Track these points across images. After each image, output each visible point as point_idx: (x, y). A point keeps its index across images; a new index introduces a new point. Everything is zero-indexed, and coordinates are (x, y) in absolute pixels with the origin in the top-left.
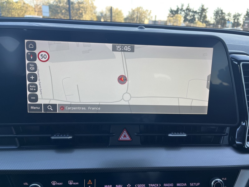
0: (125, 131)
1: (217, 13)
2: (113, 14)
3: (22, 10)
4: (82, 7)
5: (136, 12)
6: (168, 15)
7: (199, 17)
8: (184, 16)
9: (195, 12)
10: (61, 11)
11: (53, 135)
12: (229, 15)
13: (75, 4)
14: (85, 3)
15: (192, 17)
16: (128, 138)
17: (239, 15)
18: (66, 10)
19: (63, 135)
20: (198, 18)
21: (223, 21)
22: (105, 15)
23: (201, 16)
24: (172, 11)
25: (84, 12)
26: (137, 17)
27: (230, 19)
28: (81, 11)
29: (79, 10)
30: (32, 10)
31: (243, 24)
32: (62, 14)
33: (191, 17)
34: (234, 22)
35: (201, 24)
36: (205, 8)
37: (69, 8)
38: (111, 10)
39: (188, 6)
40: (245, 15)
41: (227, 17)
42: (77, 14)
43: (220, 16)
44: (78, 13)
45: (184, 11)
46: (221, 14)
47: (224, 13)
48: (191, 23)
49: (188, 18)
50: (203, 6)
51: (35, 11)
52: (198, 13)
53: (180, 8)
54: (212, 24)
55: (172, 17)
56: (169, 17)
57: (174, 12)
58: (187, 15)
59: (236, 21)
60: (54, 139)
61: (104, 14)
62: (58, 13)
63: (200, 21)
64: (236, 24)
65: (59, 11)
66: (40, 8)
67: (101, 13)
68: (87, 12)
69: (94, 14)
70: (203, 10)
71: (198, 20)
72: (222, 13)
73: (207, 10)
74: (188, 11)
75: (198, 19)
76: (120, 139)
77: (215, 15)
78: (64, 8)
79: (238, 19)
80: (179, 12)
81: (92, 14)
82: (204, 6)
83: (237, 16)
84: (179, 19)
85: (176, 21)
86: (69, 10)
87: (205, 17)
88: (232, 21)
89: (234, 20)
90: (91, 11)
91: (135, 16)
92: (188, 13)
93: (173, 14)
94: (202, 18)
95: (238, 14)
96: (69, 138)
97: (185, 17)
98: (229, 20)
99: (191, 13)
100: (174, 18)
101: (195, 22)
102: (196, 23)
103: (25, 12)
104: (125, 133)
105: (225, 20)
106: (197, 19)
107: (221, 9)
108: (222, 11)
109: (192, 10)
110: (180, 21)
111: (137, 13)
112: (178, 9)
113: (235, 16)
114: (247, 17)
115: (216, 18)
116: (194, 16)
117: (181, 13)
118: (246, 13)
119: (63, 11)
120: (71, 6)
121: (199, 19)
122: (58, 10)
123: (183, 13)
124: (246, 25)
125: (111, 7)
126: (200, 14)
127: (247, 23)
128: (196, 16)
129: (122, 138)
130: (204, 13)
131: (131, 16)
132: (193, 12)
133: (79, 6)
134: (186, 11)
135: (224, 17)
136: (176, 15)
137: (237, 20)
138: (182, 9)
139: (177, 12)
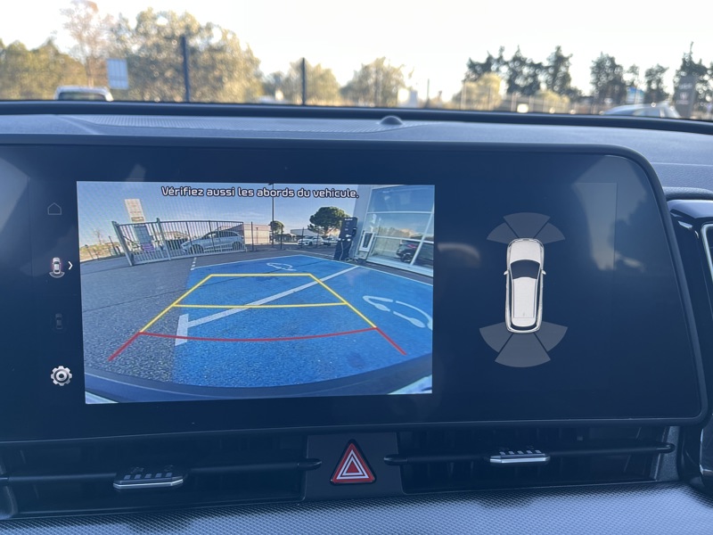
0: (352, 452)
1: (599, 68)
2: (309, 78)
3: (51, 71)
4: (222, 62)
5: (373, 70)
6: (463, 77)
7: (550, 78)
8: (507, 77)
9: (539, 66)
10: (162, 74)
11: (120, 477)
12: (634, 70)
13: (201, 53)
14: (229, 50)
15: (530, 80)
16: (362, 474)
17: (662, 70)
18: (177, 70)
19: (153, 477)
20: (546, 82)
21: (617, 88)
22: (288, 80)
23: (554, 76)
24: (472, 66)
25: (226, 74)
26: (376, 83)
27: (636, 83)
28: (217, 73)
29: (213, 67)
30: (79, 74)
31: (675, 94)
32: (166, 81)
33: (526, 79)
34: (650, 89)
35: (555, 97)
36: (565, 53)
37: (185, 63)
38: (302, 66)
39: (519, 51)
40: (679, 68)
41: (627, 78)
42: (205, 79)
43: (608, 75)
44: (210, 76)
45: (506, 63)
46: (610, 67)
47: (619, 66)
48: (529, 95)
49: (519, 82)
50: (559, 48)
51: (89, 75)
52: (547, 68)
53: (496, 56)
54: (586, 97)
55: (475, 80)
56: (464, 81)
57: (478, 69)
58: (515, 74)
59: (654, 86)
60: (123, 490)
61: (282, 79)
62: (154, 79)
63: (554, 91)
64: (655, 95)
65: (156, 74)
66: (103, 66)
67: (277, 76)
68: (236, 75)
69: (255, 80)
70: (560, 60)
71: (548, 88)
72: (614, 66)
73: (570, 60)
74: (517, 64)
75: (548, 85)
76: (339, 478)
77: (593, 72)
78: (171, 66)
79: (659, 81)
80: (494, 67)
81: (249, 80)
82: (562, 49)
83: (657, 72)
84: (495, 85)
85: (487, 90)
86: (184, 70)
87: (566, 78)
88: (643, 87)
89: (649, 83)
90: (247, 70)
91: (371, 81)
92: (518, 69)
93: (475, 72)
94: (558, 82)
95: (659, 66)
96: (172, 483)
97: (511, 82)
98: (632, 83)
99: (526, 70)
100: (481, 83)
101: (539, 92)
102: (542, 96)
103: (60, 77)
104: (352, 457)
105: (623, 85)
106: (543, 86)
107: (611, 55)
108: (612, 60)
109: (528, 62)
110: (496, 91)
111: (377, 72)
112: (490, 58)
113: (650, 74)
114: (683, 74)
115: (598, 79)
116: (534, 76)
117: (498, 70)
118: (681, 63)
119: (169, 74)
120: (190, 59)
121: (551, 86)
122: (152, 72)
123: (504, 69)
124: (684, 96)
125: (304, 60)
126: (551, 71)
127: (684, 91)
128: (542, 77)
129: (343, 475)
130: (563, 69)
131: (360, 81)
132: (532, 65)
133: (213, 59)
134: (511, 65)
135: (621, 77)
136: (486, 76)
137: (658, 84)
138: (501, 57)
139: (486, 67)
